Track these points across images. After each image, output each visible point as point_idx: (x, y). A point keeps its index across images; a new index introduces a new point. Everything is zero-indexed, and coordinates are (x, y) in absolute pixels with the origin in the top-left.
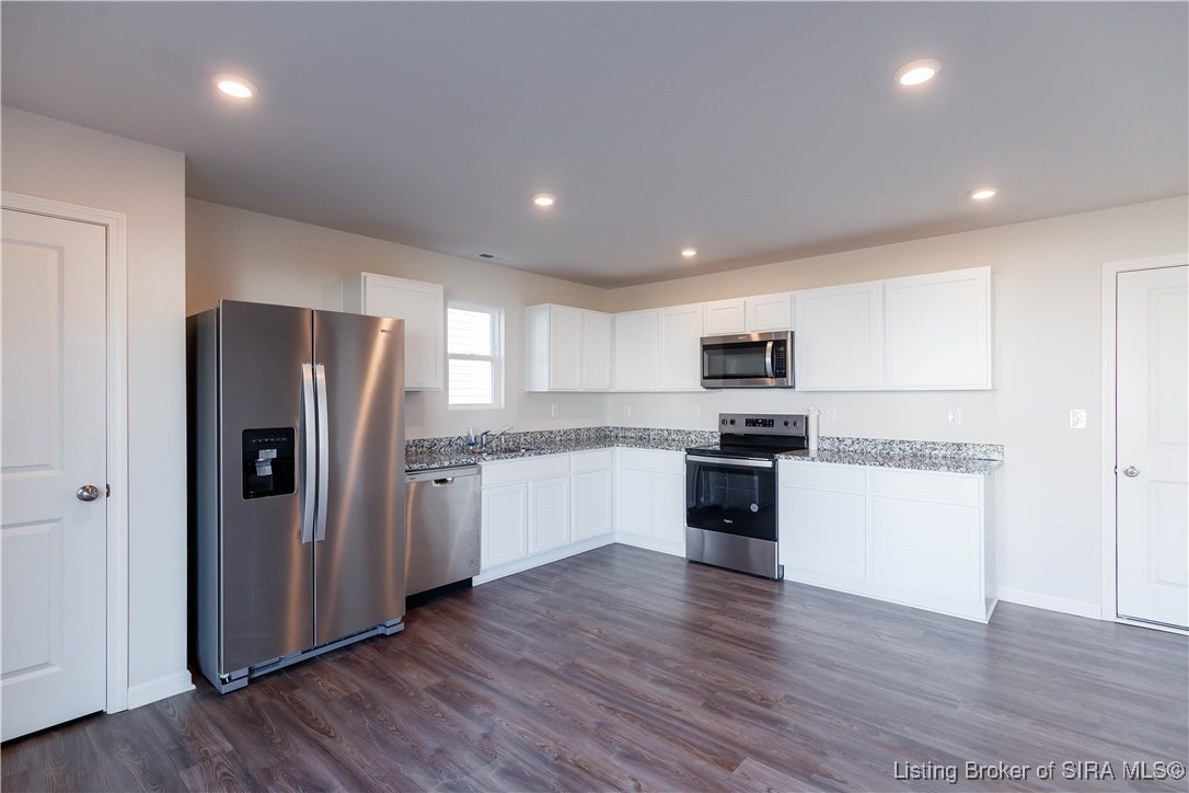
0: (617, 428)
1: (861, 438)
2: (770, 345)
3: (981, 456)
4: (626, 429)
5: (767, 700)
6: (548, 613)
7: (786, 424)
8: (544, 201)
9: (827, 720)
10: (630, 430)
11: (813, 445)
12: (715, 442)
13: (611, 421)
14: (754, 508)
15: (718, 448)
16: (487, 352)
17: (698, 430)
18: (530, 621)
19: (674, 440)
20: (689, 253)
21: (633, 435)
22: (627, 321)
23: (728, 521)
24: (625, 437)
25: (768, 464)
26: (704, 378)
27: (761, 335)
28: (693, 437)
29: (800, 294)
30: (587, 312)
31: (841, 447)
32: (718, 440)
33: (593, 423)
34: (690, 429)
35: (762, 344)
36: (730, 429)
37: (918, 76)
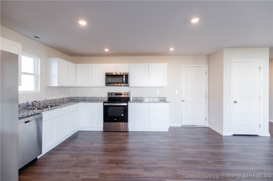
0: (75, 97)
1: (141, 97)
2: (124, 76)
3: (163, 99)
4: (78, 97)
5: (155, 163)
6: (77, 159)
7: (125, 94)
8: (83, 23)
9: (169, 162)
10: (79, 97)
11: (131, 99)
12: (106, 100)
13: (72, 95)
14: (123, 115)
15: (107, 101)
16: (32, 72)
17: (101, 97)
18: (73, 164)
19: (94, 100)
20: (107, 50)
21: (80, 99)
22: (80, 66)
23: (115, 119)
24: (77, 100)
25: (126, 104)
26: (107, 83)
27: (116, 73)
28: (100, 99)
29: (131, 64)
30: (69, 62)
31: (137, 99)
32: (107, 99)
33: (67, 96)
34: (99, 97)
35: (123, 75)
36: (111, 96)
37: (195, 20)
